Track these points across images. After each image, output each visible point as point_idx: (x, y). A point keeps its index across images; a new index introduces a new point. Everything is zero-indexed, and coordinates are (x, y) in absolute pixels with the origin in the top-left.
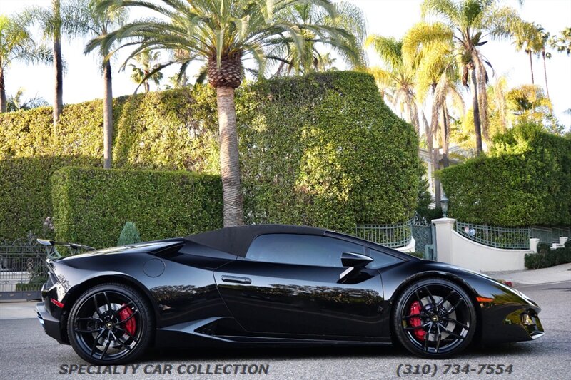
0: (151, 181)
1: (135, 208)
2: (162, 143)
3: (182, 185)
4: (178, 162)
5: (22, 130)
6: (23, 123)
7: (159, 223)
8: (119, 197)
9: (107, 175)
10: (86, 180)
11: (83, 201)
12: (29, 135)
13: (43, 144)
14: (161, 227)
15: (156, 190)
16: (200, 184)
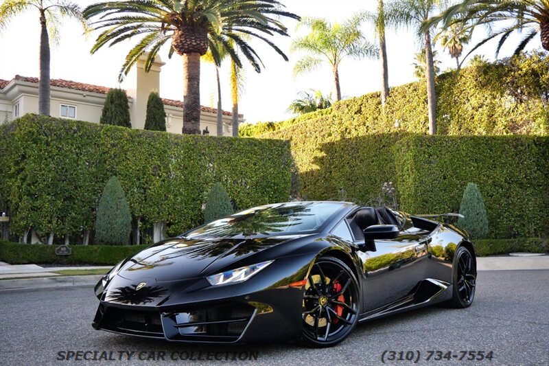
0: (486, 144)
1: (472, 170)
2: (485, 112)
3: (515, 147)
4: (503, 127)
5: (356, 113)
6: (356, 107)
7: (495, 184)
8: (458, 161)
9: (447, 142)
10: (429, 146)
11: (427, 166)
12: (362, 116)
13: (374, 122)
14: (497, 188)
15: (491, 153)
16: (533, 145)
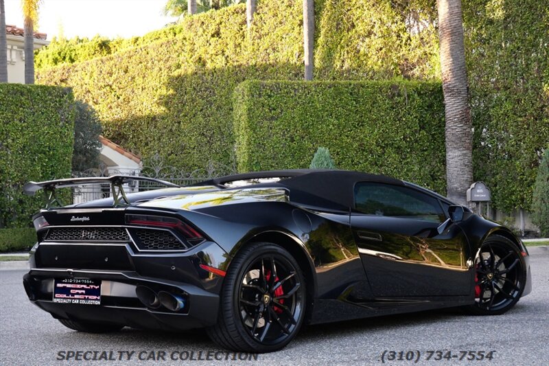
0: (351, 94)
1: (331, 130)
2: (374, 43)
3: (392, 98)
4: (392, 67)
5: (213, 36)
6: (214, 27)
7: (362, 148)
8: (311, 116)
9: (295, 90)
10: (270, 96)
11: (266, 123)
12: (220, 40)
13: (236, 51)
14: (365, 153)
15: (358, 105)
16: (416, 95)
